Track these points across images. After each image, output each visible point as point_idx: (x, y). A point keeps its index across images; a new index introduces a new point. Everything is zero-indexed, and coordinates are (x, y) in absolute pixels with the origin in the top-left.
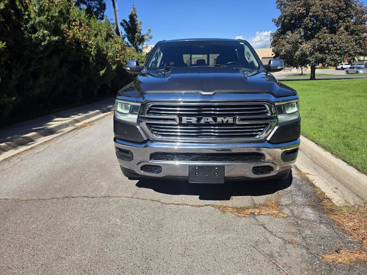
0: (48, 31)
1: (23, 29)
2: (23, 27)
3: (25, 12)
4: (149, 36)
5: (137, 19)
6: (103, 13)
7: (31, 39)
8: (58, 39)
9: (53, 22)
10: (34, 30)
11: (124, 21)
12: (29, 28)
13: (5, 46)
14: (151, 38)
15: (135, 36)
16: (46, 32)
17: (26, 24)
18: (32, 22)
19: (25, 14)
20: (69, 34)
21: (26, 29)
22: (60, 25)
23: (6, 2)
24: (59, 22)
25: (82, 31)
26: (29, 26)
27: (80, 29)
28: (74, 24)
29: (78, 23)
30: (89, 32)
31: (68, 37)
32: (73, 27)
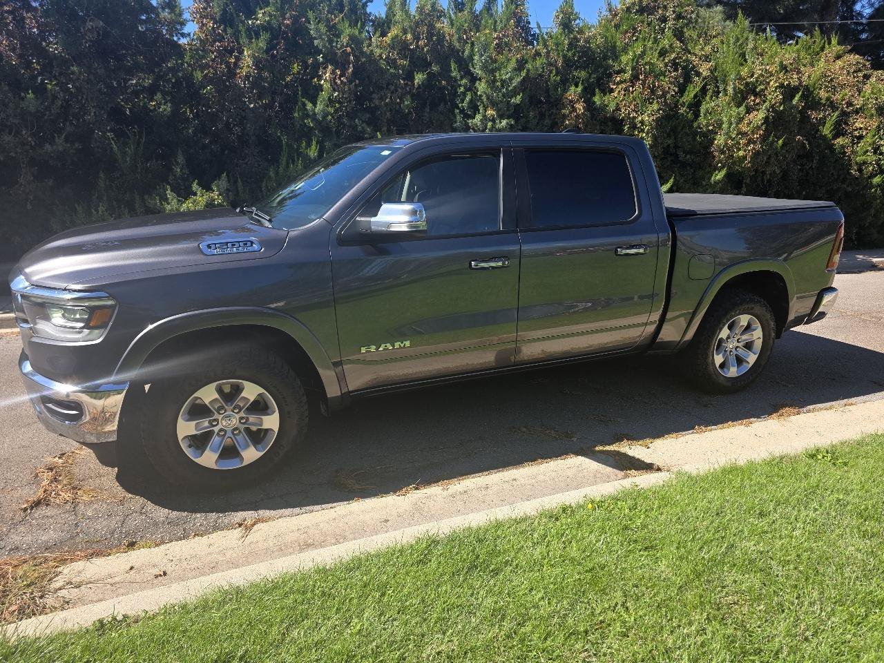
0: (495, 110)
1: (458, 111)
2: (458, 108)
3: (461, 80)
7: (467, 128)
10: (473, 110)
12: (467, 108)
16: (490, 112)
17: (462, 101)
18: (468, 98)
19: (460, 85)
20: (577, 106)
21: (462, 111)
22: (565, 90)
23: (435, 68)
24: (565, 83)
25: (633, 92)
26: (465, 104)
27: (631, 88)
28: (618, 79)
29: (627, 76)
30: (653, 92)
31: (570, 113)
32: (614, 87)
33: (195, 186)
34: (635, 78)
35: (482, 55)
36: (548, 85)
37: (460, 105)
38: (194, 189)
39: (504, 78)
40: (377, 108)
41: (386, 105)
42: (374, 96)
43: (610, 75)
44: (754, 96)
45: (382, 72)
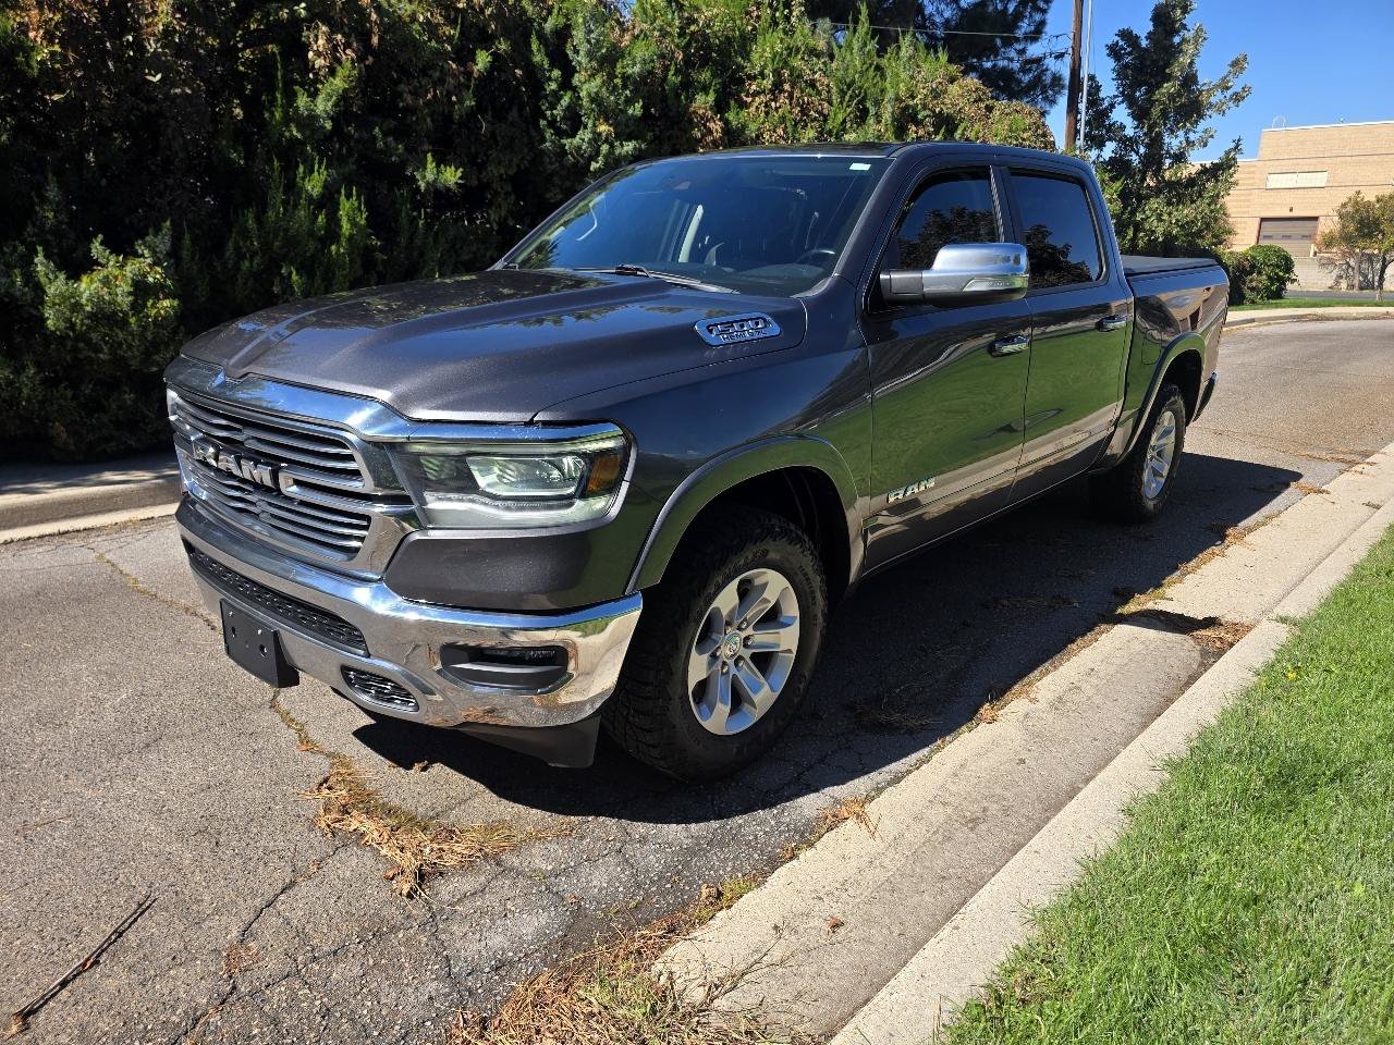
0: (610, 125)
1: (545, 122)
2: (545, 118)
3: (551, 71)
4: (1230, 92)
5: (1189, 20)
6: (1044, 11)
7: (562, 152)
8: (635, 148)
9: (626, 96)
10: (574, 121)
11: (1127, 35)
12: (562, 119)
13: (460, 178)
14: (1237, 98)
15: (1155, 98)
16: (603, 128)
17: (553, 107)
18: (565, 101)
19: (550, 79)
20: (711, 125)
21: (552, 124)
22: (691, 99)
23: (503, 46)
24: (688, 86)
25: (777, 109)
26: (558, 112)
27: (773, 104)
28: (754, 87)
29: (768, 83)
30: (804, 111)
31: (703, 136)
32: (749, 100)
33: (97, 249)
34: (777, 87)
35: (590, 32)
36: (664, 89)
37: (548, 113)
38: (94, 253)
39: (630, 71)
40: (409, 110)
41: (428, 104)
42: (402, 87)
43: (741, 82)
44: (916, 126)
45: (416, 46)
